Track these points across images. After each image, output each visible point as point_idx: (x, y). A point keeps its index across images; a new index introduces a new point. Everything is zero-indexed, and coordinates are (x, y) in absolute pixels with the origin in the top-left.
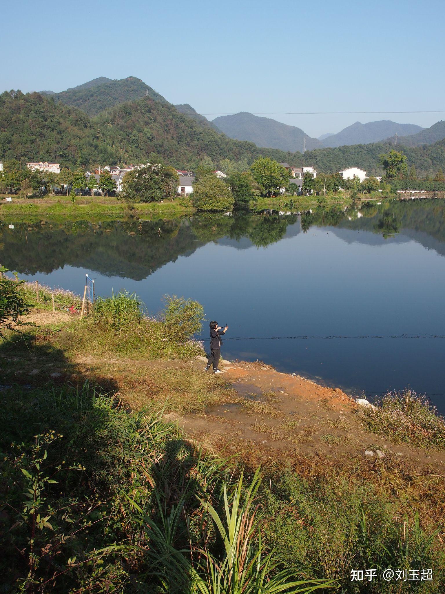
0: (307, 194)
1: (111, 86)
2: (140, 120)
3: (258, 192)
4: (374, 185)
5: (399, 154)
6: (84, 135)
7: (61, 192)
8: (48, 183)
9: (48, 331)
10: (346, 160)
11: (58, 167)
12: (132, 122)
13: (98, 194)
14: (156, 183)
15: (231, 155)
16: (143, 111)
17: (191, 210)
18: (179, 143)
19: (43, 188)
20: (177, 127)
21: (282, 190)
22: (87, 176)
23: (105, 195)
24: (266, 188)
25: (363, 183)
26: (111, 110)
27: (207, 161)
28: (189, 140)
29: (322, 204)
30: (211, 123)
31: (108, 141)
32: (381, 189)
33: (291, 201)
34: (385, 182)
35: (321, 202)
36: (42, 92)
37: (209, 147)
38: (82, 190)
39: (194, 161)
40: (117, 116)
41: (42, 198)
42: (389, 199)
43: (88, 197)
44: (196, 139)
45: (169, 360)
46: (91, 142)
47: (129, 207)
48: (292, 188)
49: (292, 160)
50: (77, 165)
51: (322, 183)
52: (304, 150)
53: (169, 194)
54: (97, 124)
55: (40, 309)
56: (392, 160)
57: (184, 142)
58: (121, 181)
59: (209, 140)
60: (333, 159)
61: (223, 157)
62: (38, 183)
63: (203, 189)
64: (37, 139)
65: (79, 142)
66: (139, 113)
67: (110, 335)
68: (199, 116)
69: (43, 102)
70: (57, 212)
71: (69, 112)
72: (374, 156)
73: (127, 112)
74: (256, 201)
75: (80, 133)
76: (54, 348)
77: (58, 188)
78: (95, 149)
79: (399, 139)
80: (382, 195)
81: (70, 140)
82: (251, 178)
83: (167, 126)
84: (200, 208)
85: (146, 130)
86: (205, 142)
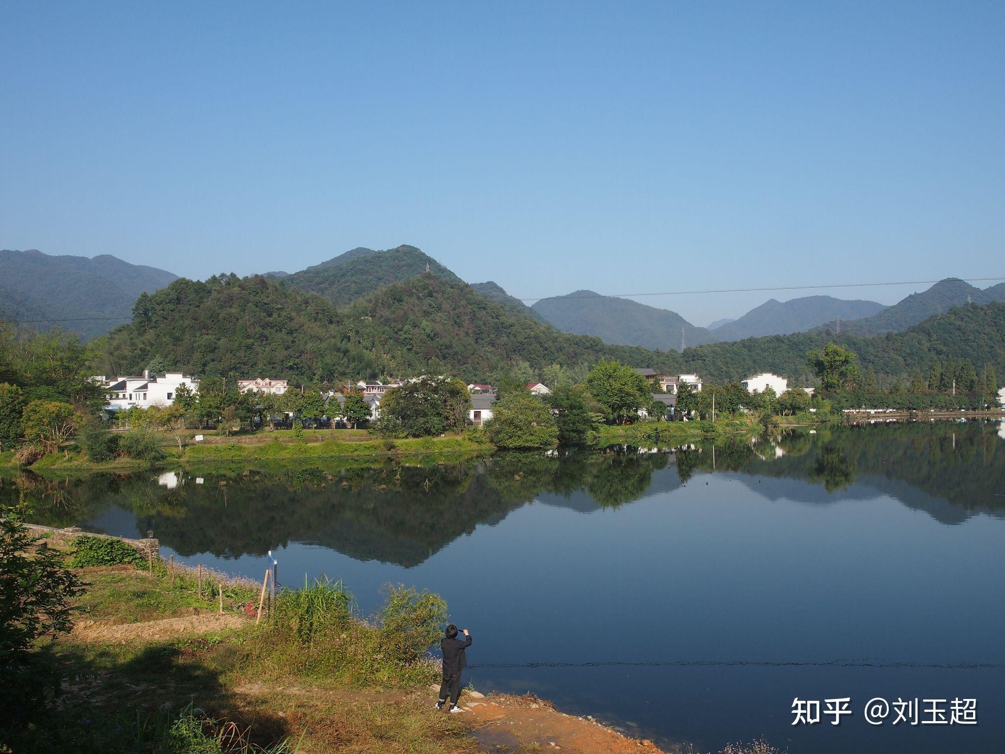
0: (685, 418)
1: (372, 260)
2: (416, 309)
3: (600, 417)
4: (800, 401)
5: (841, 350)
6: (328, 335)
7: (285, 424)
8: (264, 410)
9: (202, 642)
10: (754, 362)
11: (285, 384)
12: (402, 312)
13: (341, 426)
14: (434, 405)
15: (562, 358)
16: (420, 295)
17: (488, 447)
18: (477, 342)
19: (257, 419)
20: (474, 317)
21: (642, 413)
22: (324, 398)
23: (353, 428)
24: (614, 410)
25: (781, 398)
26: (371, 295)
27: (522, 368)
28: (492, 336)
29: (708, 434)
30: (531, 309)
31: (364, 343)
32: (814, 408)
33: (656, 430)
34: (820, 397)
35: (707, 432)
36: (268, 273)
37: (525, 346)
38: (316, 420)
39: (502, 368)
40: (380, 305)
41: (253, 434)
42: (829, 424)
43: (325, 431)
44: (504, 335)
45: (382, 691)
46: (339, 344)
47: (385, 445)
48: (657, 409)
49: (664, 363)
50: (315, 381)
51: (709, 400)
52: (684, 347)
53: (455, 423)
54: (348, 317)
55: (199, 609)
56: (829, 359)
57: (486, 340)
58: (378, 403)
59: (526, 336)
60: (732, 359)
61: (549, 362)
62: (249, 410)
63: (507, 414)
64: (256, 344)
65: (319, 347)
66: (414, 300)
67: (293, 649)
68: (511, 300)
69: (268, 289)
70: (271, 456)
71: (306, 302)
72: (801, 353)
73: (397, 297)
74: (598, 432)
75: (321, 332)
76: (204, 669)
77: (280, 418)
78: (345, 355)
79: (843, 324)
80: (817, 417)
81: (306, 343)
82: (588, 395)
83: (458, 317)
84: (501, 444)
85: (424, 323)
86: (519, 339)
